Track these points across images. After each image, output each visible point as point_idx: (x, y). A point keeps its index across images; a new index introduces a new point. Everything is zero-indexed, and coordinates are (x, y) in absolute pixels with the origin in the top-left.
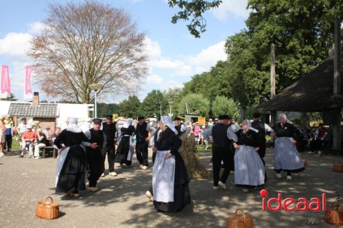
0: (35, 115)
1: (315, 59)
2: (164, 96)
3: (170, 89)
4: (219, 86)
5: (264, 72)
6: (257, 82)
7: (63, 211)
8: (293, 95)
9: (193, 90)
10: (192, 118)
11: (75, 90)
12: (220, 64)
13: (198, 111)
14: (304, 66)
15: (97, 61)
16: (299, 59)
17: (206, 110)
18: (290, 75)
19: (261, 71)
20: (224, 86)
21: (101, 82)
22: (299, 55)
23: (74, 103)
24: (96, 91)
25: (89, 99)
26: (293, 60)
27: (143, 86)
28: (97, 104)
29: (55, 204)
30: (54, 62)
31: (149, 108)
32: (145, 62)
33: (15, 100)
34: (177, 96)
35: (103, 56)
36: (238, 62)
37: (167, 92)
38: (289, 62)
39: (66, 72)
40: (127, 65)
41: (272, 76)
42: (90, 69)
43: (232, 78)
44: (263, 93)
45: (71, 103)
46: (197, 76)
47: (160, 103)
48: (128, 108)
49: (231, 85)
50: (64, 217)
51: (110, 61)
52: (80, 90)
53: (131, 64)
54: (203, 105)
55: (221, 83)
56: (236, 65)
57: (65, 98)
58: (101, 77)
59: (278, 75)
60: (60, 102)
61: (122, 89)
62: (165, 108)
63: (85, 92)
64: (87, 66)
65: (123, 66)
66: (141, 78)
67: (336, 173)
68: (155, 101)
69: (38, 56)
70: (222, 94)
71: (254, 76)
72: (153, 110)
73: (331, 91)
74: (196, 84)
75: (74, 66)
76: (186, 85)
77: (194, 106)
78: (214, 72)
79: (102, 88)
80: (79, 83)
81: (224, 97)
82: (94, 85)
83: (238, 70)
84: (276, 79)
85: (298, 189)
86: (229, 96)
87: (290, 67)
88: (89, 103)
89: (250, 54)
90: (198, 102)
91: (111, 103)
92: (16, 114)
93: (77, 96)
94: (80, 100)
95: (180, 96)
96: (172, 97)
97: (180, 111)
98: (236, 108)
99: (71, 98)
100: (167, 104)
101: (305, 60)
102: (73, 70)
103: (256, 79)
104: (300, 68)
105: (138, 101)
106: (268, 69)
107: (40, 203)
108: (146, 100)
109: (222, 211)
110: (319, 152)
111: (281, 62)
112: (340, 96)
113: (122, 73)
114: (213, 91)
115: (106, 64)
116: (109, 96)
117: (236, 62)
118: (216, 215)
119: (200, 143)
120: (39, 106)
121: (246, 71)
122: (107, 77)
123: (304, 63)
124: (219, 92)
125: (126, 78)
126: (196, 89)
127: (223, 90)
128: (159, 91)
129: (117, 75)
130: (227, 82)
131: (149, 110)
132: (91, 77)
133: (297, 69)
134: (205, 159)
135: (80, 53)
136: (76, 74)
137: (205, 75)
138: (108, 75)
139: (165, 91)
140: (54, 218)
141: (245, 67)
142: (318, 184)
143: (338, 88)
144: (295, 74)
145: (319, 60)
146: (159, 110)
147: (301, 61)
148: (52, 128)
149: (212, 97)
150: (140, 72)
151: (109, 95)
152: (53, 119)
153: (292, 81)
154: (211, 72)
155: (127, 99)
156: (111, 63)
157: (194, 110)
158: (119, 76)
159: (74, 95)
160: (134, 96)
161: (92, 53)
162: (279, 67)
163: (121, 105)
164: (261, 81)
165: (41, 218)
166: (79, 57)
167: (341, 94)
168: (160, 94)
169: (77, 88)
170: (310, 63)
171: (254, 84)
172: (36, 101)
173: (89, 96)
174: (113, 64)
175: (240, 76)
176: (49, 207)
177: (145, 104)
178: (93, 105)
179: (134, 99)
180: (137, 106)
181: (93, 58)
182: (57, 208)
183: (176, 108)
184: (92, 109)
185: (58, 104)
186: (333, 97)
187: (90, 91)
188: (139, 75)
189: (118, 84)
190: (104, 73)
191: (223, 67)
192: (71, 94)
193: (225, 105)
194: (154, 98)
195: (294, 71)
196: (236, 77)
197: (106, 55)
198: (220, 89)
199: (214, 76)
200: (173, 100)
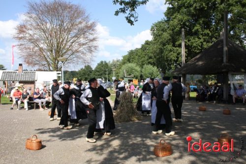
0: (20, 79)
1: (211, 39)
2: (109, 65)
3: (113, 60)
4: (146, 57)
5: (178, 48)
6: (173, 56)
7: (44, 145)
8: (197, 63)
9: (129, 61)
10: (129, 80)
11: (47, 61)
12: (147, 43)
13: (132, 75)
14: (204, 43)
15: (62, 41)
16: (201, 39)
17: (138, 74)
18: (195, 50)
19: (175, 47)
20: (150, 58)
21: (66, 56)
22: (201, 36)
23: (47, 71)
24: (63, 62)
25: (57, 68)
26: (197, 39)
27: (94, 58)
28: (64, 71)
29: (38, 140)
30: (32, 42)
31: (98, 74)
32: (95, 42)
33: (5, 69)
34: (119, 65)
35: (66, 38)
36: (160, 41)
37: (111, 62)
38: (194, 41)
39: (41, 49)
40: (83, 44)
41: (183, 51)
42: (58, 46)
43: (155, 52)
44: (178, 62)
45: (45, 71)
46: (132, 51)
47: (106, 70)
48: (84, 74)
49: (155, 57)
50: (45, 148)
51: (71, 41)
52: (51, 61)
53: (86, 43)
54: (136, 71)
55: (148, 55)
56: (159, 43)
57: (40, 68)
58: (66, 52)
59: (187, 50)
60: (37, 70)
61: (81, 60)
62: (110, 73)
63: (55, 63)
64: (55, 45)
65: (81, 45)
66: (93, 53)
67: (225, 115)
68: (103, 68)
69: (21, 38)
70: (149, 63)
71: (171, 51)
72: (101, 75)
73: (222, 61)
74: (131, 57)
75: (46, 45)
76: (124, 57)
77: (130, 72)
78: (144, 48)
79: (66, 61)
80: (50, 57)
81: (150, 65)
82: (60, 58)
83: (161, 46)
84: (186, 52)
86: (153, 64)
87: (195, 45)
88: (57, 71)
89: (168, 36)
90: (132, 69)
91: (73, 70)
92: (7, 80)
93: (49, 66)
94: (51, 68)
96: (114, 65)
97: (121, 75)
98: (159, 73)
99: (45, 68)
100: (111, 71)
101: (204, 39)
102: (45, 47)
103: (172, 53)
104: (202, 45)
105: (91, 68)
106: (180, 46)
107: (28, 139)
108: (97, 68)
109: (152, 141)
110: (215, 102)
111: (189, 41)
112: (228, 64)
113: (80, 49)
114: (142, 62)
115: (69, 44)
116: (71, 66)
117: (158, 41)
118: (148, 144)
119: (135, 97)
120: (23, 73)
121: (165, 47)
122: (70, 52)
123: (204, 41)
124: (146, 62)
125: (83, 53)
126: (131, 60)
127: (150, 60)
128: (105, 62)
130: (152, 55)
131: (98, 75)
132: (59, 53)
133: (199, 46)
135: (51, 36)
136: (48, 50)
137: (137, 50)
138: (71, 51)
139: (110, 62)
140: (38, 149)
141: (164, 45)
142: (213, 122)
143: (226, 59)
144: (198, 49)
145: (214, 39)
146: (106, 74)
147: (202, 40)
148: (33, 89)
149: (142, 66)
150: (93, 49)
151: (71, 65)
152: (33, 82)
153: (197, 54)
154: (141, 48)
155: (84, 68)
156: (72, 43)
157: (130, 75)
158: (78, 52)
159: (47, 65)
160: (88, 66)
161: (59, 36)
162: (187, 45)
163: (80, 71)
164: (175, 54)
165: (30, 149)
166: (50, 39)
167: (228, 62)
168: (106, 64)
169: (49, 60)
170: (208, 42)
171: (171, 56)
172: (21, 70)
173: (57, 66)
174: (74, 44)
175: (162, 51)
176: (34, 141)
177: (96, 71)
178: (60, 72)
179: (88, 67)
180: (91, 72)
181: (60, 40)
182: (40, 142)
183: (117, 73)
184: (60, 75)
185: (36, 72)
186: (223, 64)
187: (58, 62)
188: (92, 51)
189: (77, 57)
190: (68, 50)
191: (149, 45)
192: (45, 64)
193: (151, 71)
194: (102, 66)
195: (197, 47)
196: (158, 51)
197: (69, 37)
198: (148, 60)
199: (144, 51)
200: (115, 68)
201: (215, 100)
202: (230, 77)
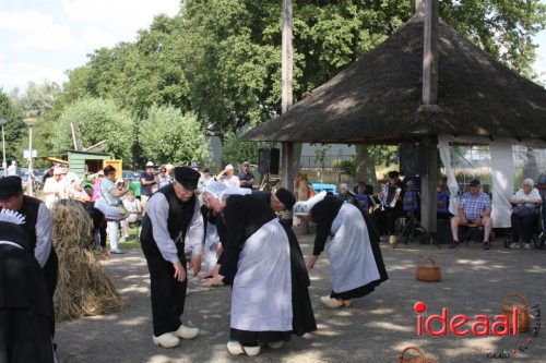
1: (388, 19)
2: (14, 103)
3: (32, 85)
4: (156, 79)
5: (270, 48)
6: (252, 76)
9: (92, 89)
10: (87, 162)
12: (162, 25)
13: (103, 145)
14: (364, 34)
16: (351, 17)
17: (124, 140)
18: (332, 57)
19: (263, 44)
20: (172, 79)
22: (352, 9)
26: (339, 19)
34: (48, 106)
36: (206, 19)
37: (23, 93)
38: (327, 24)
41: (287, 59)
43: (191, 59)
44: (269, 100)
46: (103, 51)
49: (190, 77)
55: (163, 71)
56: (202, 28)
59: (302, 56)
62: (18, 135)
67: (422, 285)
70: (167, 99)
71: (244, 57)
73: (418, 96)
74: (97, 77)
76: (74, 75)
77: (93, 132)
78: (147, 45)
81: (171, 108)
83: (209, 40)
84: (297, 64)
85: (334, 328)
86: (184, 104)
87: (331, 38)
90: (102, 120)
95: (59, 105)
96: (35, 105)
97: (58, 143)
98: (202, 136)
100: (23, 126)
101: (364, 19)
103: (251, 65)
104: (354, 40)
106: (277, 40)
110: (392, 239)
111: (311, 23)
112: (435, 107)
117: (201, 19)
121: (224, 43)
123: (363, 27)
124: (157, 94)
126: (101, 86)
127: (168, 89)
130: (179, 69)
133: (347, 43)
134: (115, 265)
137: (124, 49)
139: (16, 91)
141: (222, 34)
142: (379, 311)
143: (432, 90)
144: (343, 54)
145: (397, 22)
147: (356, 23)
149: (141, 108)
154: (138, 45)
157: (93, 142)
164: (262, 70)
167: (437, 103)
168: (3, 99)
170: (376, 29)
171: (246, 77)
175: (212, 56)
186: (420, 109)
191: (168, 32)
193: (173, 130)
195: (340, 47)
196: (200, 57)
198: (161, 87)
199: (147, 54)
200: (39, 114)
201: (393, 234)
202: (445, 151)
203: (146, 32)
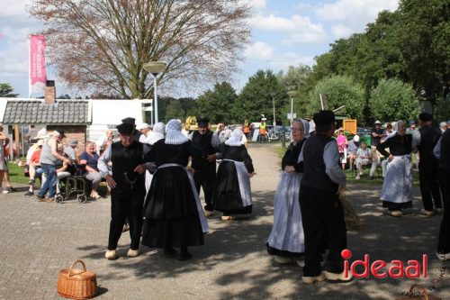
0: (49, 121)
2: (280, 80)
3: (292, 67)
4: (381, 60)
7: (103, 286)
9: (334, 68)
11: (119, 74)
12: (385, 18)
13: (342, 109)
15: (155, 21)
17: (358, 105)
20: (393, 59)
21: (165, 60)
23: (118, 98)
24: (155, 75)
25: (143, 91)
27: (239, 64)
28: (158, 98)
29: (89, 273)
30: (78, 25)
31: (252, 105)
32: (242, 20)
33: (14, 96)
34: (304, 81)
35: (165, 10)
36: (421, 10)
37: (285, 73)
39: (101, 43)
40: (210, 28)
42: (143, 35)
43: (407, 42)
45: (112, 98)
46: (341, 41)
47: (273, 94)
48: (215, 106)
49: (407, 57)
50: (105, 295)
51: (179, 19)
52: (127, 74)
53: (218, 24)
54: (352, 95)
55: (386, 53)
56: (417, 18)
57: (101, 91)
58: (165, 49)
60: (93, 97)
61: (202, 70)
62: (282, 104)
63: (137, 78)
64: (138, 30)
65: (203, 29)
66: (237, 50)
68: (263, 91)
69: (50, 14)
70: (390, 75)
72: (259, 107)
74: (340, 57)
75: (114, 31)
76: (320, 60)
78: (374, 33)
79: (167, 70)
80: (125, 63)
82: (151, 64)
83: (422, 27)
86: (405, 77)
88: (143, 98)
90: (343, 91)
91: (184, 96)
92: (17, 121)
93: (122, 85)
94: (128, 92)
95: (310, 82)
96: (294, 82)
98: (416, 101)
99: (112, 90)
100: (286, 96)
102: (113, 38)
105: (232, 91)
107: (63, 271)
108: (247, 89)
109: (382, 289)
113: (201, 41)
114: (370, 71)
115: (173, 26)
116: (179, 85)
117: (417, 11)
118: (372, 296)
119: (347, 166)
120: (56, 105)
121: (436, 28)
122: (175, 49)
124: (381, 70)
125: (209, 50)
126: (340, 66)
127: (390, 67)
128: (269, 73)
129: (193, 46)
130: (398, 52)
131: (252, 108)
132: (147, 50)
134: (354, 196)
135: (126, 7)
136: (119, 45)
137: (356, 39)
138: (177, 46)
139: (281, 73)
140: (89, 298)
141: (435, 22)
146: (271, 107)
148: (81, 144)
149: (371, 81)
150: (235, 38)
151: (179, 82)
152: (81, 128)
154: (367, 34)
155: (212, 89)
156: (182, 23)
158: (196, 47)
159: (116, 84)
160: (224, 84)
161: (145, 5)
163: (202, 99)
165: (66, 296)
166: (123, 14)
168: (272, 79)
169: (122, 70)
172: (50, 97)
173: (143, 85)
174: (184, 26)
175: (426, 40)
176: (79, 277)
177: (246, 95)
178: (150, 101)
179: (224, 89)
180: (231, 101)
181: (149, 16)
182: (93, 279)
183: (302, 103)
184: (150, 109)
185: (90, 101)
187: (145, 76)
188: (232, 43)
189: (196, 62)
190: (170, 43)
191: (390, 24)
192: (111, 82)
193: (395, 97)
194: (262, 85)
196: (417, 39)
197: (172, 9)
198: (384, 66)
199: (374, 41)
200: (297, 88)
203: (373, 25)
